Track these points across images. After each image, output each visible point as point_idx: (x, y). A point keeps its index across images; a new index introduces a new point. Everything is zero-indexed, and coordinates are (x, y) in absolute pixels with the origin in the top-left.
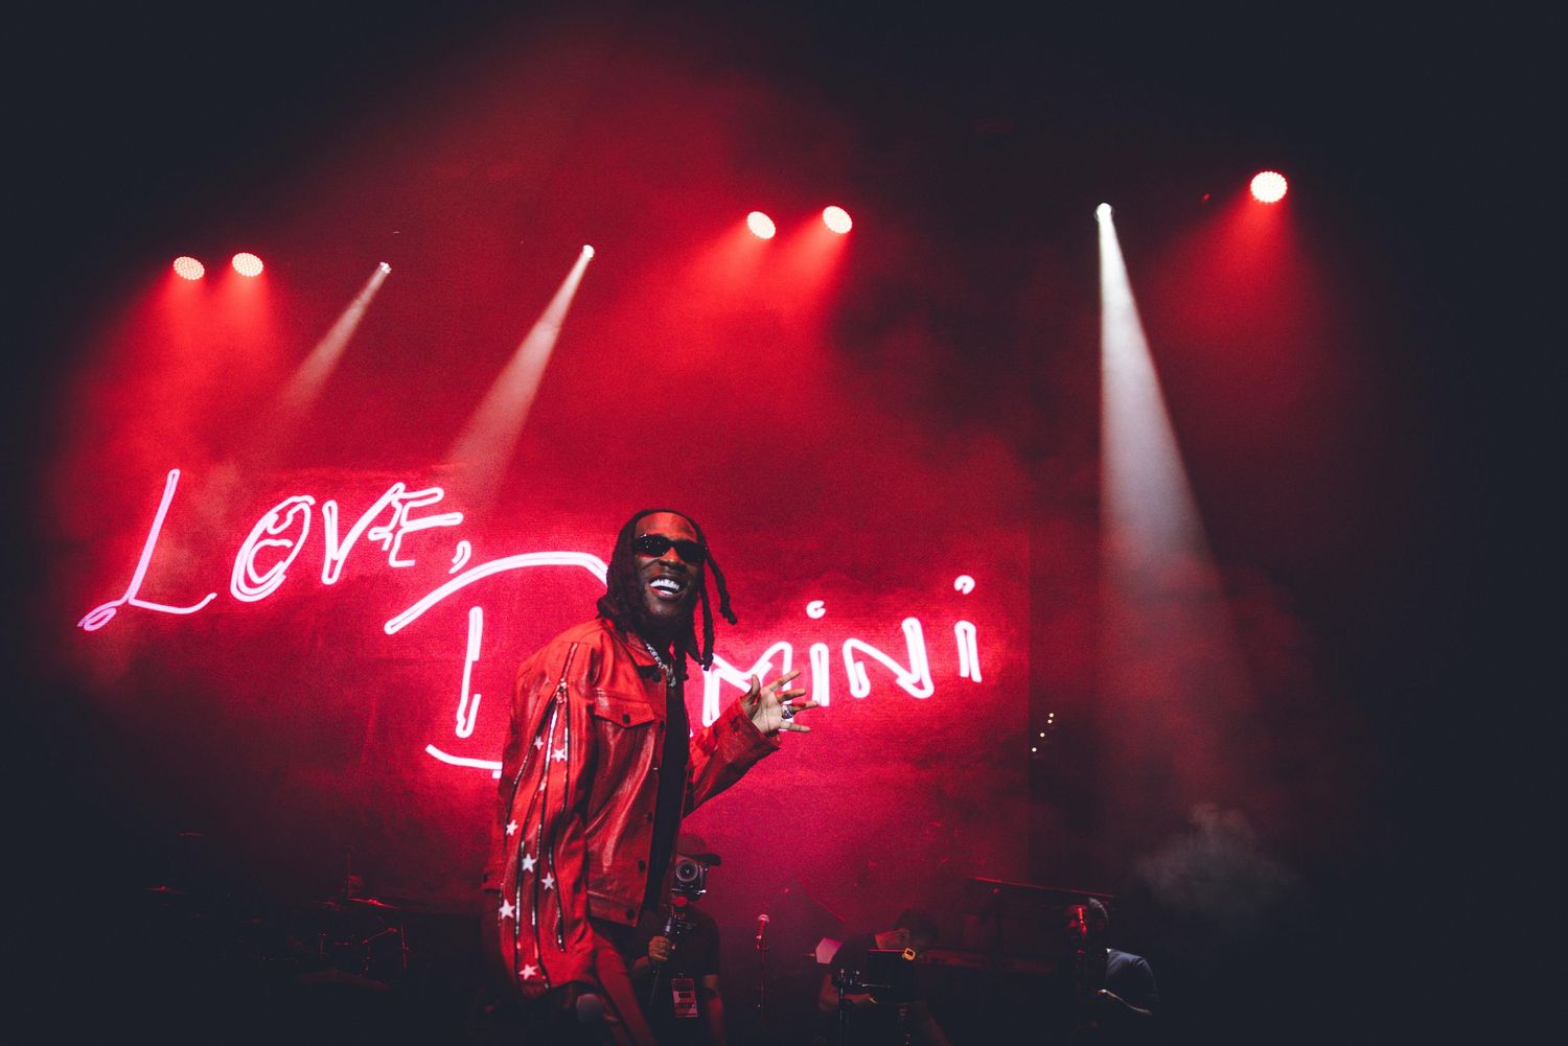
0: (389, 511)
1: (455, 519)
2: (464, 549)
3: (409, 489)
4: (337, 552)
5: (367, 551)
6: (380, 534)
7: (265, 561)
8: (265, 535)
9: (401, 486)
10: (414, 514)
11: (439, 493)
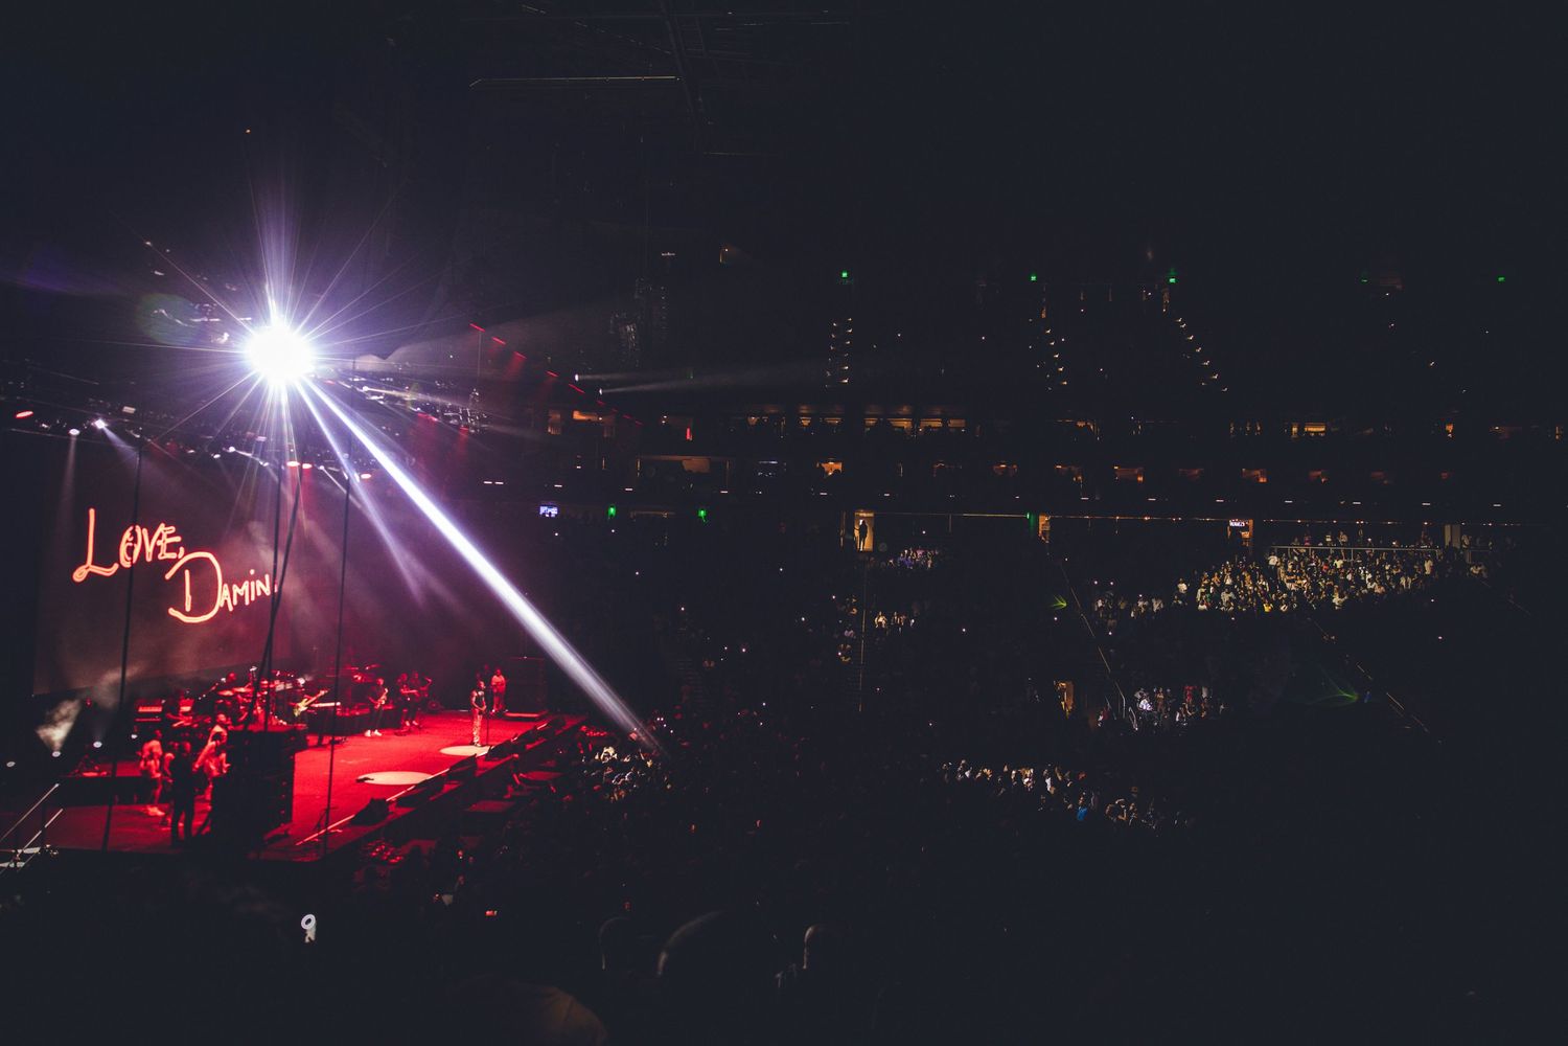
0: (161, 535)
1: (177, 539)
2: (182, 550)
3: (166, 526)
4: (149, 549)
5: (157, 549)
6: (160, 543)
7: (130, 551)
8: (127, 541)
9: (162, 525)
10: (169, 536)
11: (173, 529)
